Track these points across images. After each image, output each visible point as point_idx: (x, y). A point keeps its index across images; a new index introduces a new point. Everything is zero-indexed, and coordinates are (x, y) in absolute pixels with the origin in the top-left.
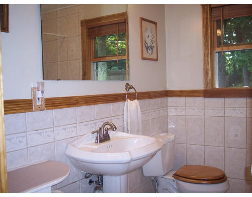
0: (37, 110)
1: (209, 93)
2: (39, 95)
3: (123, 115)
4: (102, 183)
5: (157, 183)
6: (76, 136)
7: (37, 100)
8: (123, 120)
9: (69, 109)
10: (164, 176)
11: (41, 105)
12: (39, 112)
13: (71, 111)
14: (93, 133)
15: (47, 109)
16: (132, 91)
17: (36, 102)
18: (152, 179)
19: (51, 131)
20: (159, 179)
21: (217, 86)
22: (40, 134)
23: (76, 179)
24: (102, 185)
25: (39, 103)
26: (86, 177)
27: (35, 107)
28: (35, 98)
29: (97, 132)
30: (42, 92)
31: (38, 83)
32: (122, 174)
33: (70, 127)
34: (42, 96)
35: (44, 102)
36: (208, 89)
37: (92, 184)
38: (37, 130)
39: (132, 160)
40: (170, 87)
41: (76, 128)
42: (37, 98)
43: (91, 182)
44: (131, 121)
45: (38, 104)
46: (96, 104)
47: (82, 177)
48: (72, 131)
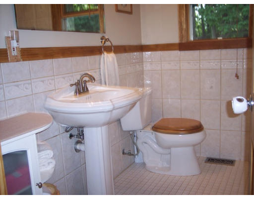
0: (13, 61)
1: (184, 46)
2: (14, 44)
3: (100, 69)
4: (83, 136)
5: (135, 138)
6: (54, 89)
7: (12, 50)
8: (100, 74)
9: (46, 60)
10: (143, 129)
11: (17, 56)
12: (16, 63)
13: (48, 62)
14: (72, 85)
15: (23, 60)
16: (108, 44)
17: (11, 52)
18: (131, 133)
19: (28, 84)
20: (138, 133)
21: (192, 38)
22: (17, 86)
23: (56, 133)
24: (83, 138)
25: (15, 53)
26: (67, 131)
27: (11, 58)
28: (10, 48)
29: (75, 84)
30: (17, 42)
31: (12, 32)
32: (104, 124)
33: (48, 80)
34: (17, 46)
35: (19, 53)
36: (183, 42)
37: (73, 138)
38: (14, 82)
39: (114, 109)
40: (145, 42)
41: (53, 81)
42: (12, 48)
43: (71, 136)
44: (108, 75)
45: (13, 54)
46: (73, 57)
47: (62, 130)
48: (50, 84)
